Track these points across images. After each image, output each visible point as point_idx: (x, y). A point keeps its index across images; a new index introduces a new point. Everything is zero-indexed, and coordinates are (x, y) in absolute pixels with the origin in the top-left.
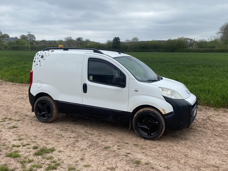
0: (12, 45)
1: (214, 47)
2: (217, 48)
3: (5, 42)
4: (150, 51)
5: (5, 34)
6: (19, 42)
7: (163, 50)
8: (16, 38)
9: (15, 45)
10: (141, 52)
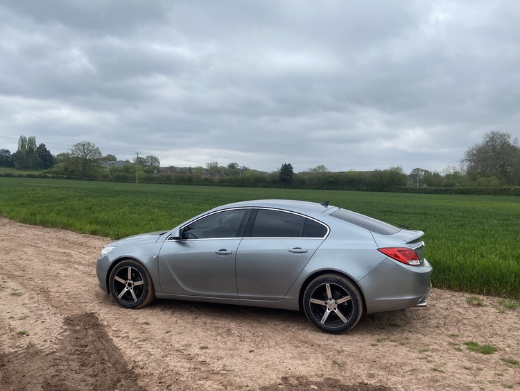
0: (116, 174)
1: (453, 185)
2: (457, 187)
3: (106, 168)
4: (343, 190)
5: (110, 155)
6: (129, 169)
7: (364, 187)
8: (127, 162)
9: (122, 174)
10: (328, 189)
